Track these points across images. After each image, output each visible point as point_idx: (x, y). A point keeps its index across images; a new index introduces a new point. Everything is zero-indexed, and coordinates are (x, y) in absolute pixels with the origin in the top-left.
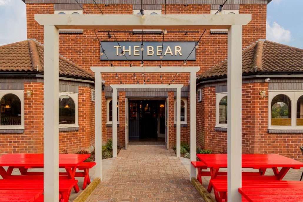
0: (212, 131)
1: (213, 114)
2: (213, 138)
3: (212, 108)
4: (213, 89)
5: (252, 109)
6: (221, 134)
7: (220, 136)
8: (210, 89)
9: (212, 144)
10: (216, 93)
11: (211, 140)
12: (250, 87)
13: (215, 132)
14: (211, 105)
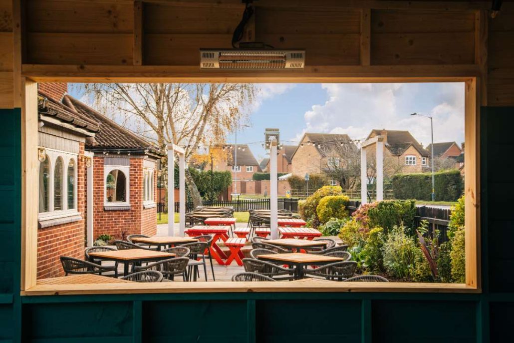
0: (100, 212)
1: (101, 191)
2: (101, 220)
3: (99, 183)
4: (100, 160)
5: (139, 185)
6: (110, 214)
7: (109, 217)
8: (97, 159)
9: (100, 228)
10: (104, 166)
11: (98, 223)
12: (137, 162)
13: (104, 213)
14: (98, 180)
